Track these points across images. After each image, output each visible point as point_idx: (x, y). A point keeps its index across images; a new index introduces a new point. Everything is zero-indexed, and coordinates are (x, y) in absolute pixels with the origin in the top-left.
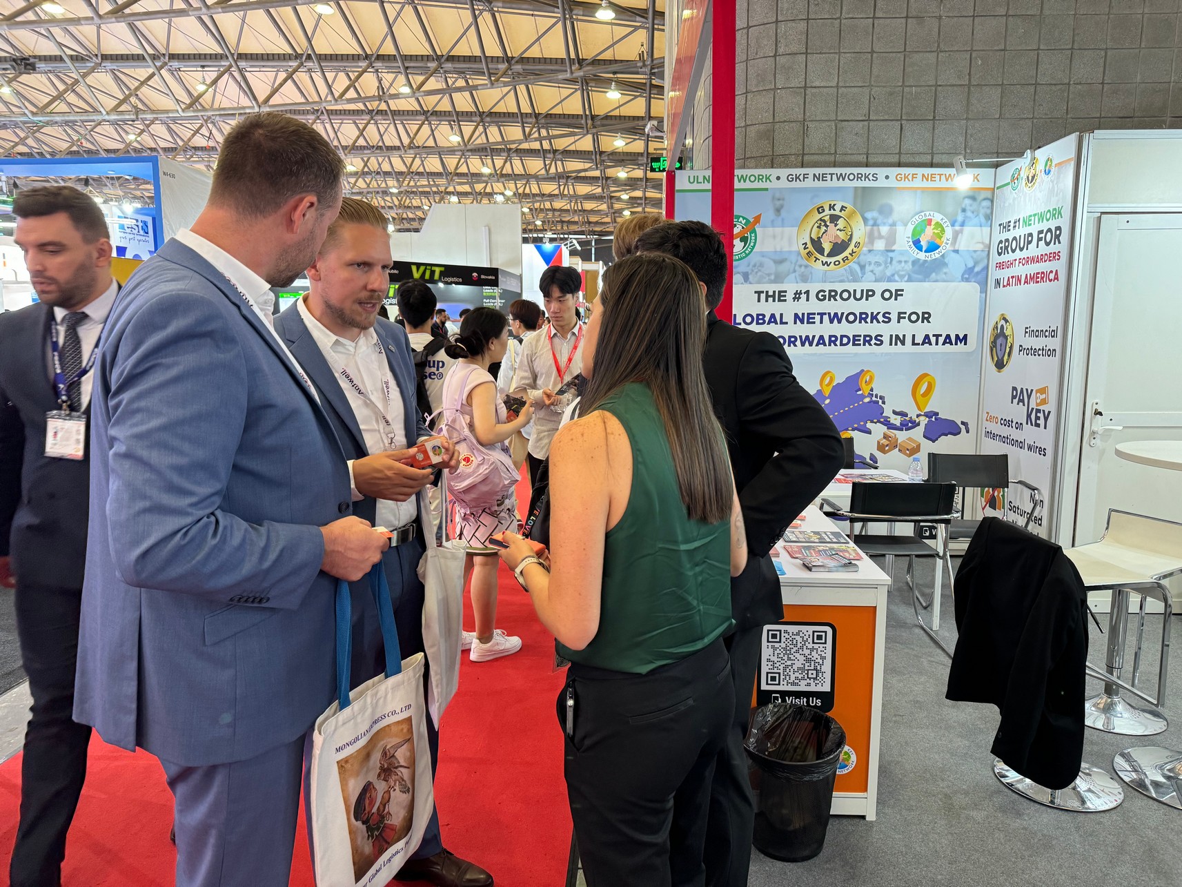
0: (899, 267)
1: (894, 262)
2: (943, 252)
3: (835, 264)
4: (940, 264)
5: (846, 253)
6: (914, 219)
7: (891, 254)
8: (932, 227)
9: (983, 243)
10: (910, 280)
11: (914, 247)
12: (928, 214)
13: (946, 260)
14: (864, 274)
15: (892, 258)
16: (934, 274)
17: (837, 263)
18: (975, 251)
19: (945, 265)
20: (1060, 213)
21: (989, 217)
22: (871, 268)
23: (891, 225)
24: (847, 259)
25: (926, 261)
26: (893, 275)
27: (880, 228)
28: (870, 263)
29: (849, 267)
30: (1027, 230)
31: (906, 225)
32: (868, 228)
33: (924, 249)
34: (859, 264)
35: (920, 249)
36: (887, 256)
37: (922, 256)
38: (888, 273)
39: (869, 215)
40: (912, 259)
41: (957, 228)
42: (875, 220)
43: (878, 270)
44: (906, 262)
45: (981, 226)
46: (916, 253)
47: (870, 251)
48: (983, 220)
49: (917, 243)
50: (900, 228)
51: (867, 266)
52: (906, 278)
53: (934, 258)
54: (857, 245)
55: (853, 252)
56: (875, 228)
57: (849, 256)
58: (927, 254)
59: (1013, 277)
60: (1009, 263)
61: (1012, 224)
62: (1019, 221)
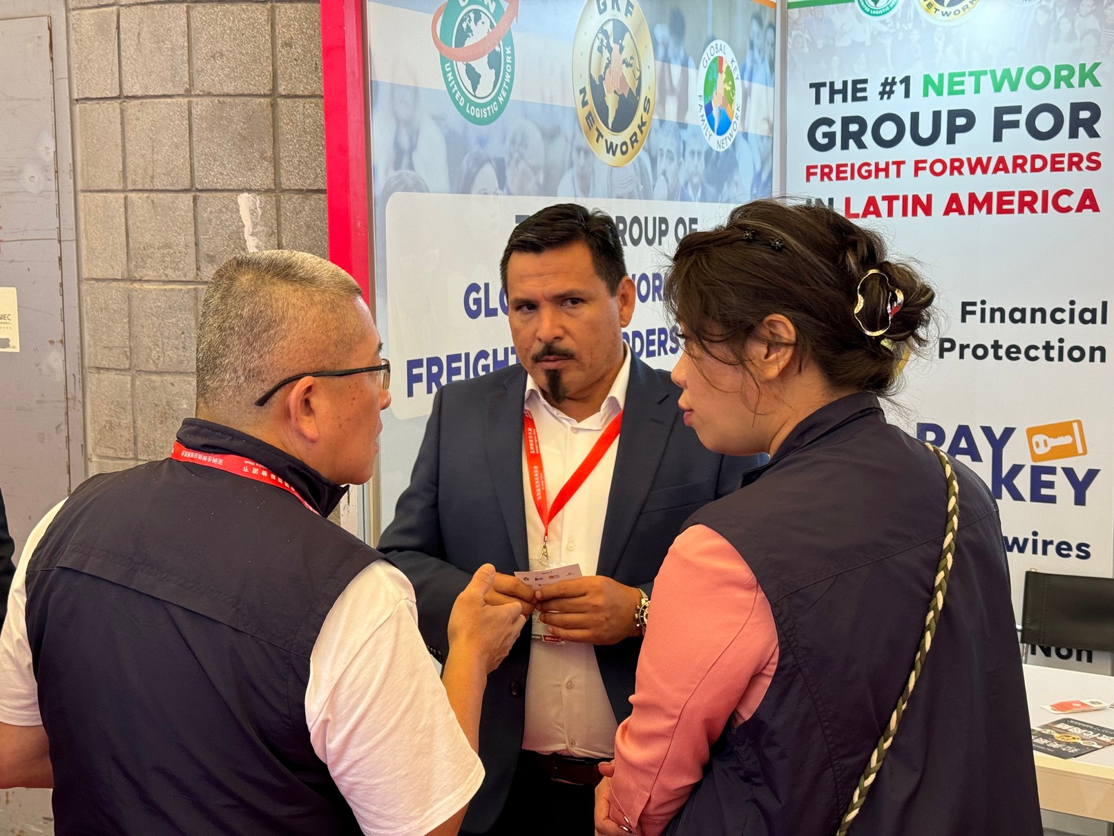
0: (692, 166)
1: (687, 153)
2: (734, 134)
3: (621, 151)
4: (731, 163)
7: (683, 134)
8: (724, 76)
9: (768, 120)
10: (703, 196)
11: (707, 120)
12: (719, 46)
13: (736, 155)
14: (655, 179)
15: (684, 145)
16: (726, 186)
17: (624, 149)
18: (762, 138)
19: (736, 165)
20: (1089, 76)
22: (664, 163)
23: (683, 65)
24: (636, 141)
25: (718, 154)
26: (686, 184)
27: (671, 66)
28: (662, 154)
29: (639, 160)
30: (946, 104)
32: (659, 65)
33: (716, 127)
34: (649, 151)
35: (712, 124)
36: (680, 137)
38: (682, 179)
39: (659, 33)
40: (705, 148)
41: (746, 83)
42: (666, 49)
43: (671, 171)
44: (699, 154)
45: (767, 84)
46: (708, 133)
47: (662, 123)
48: (767, 68)
49: (709, 111)
50: (692, 74)
51: (659, 159)
52: (699, 193)
53: (726, 147)
54: (647, 104)
55: (642, 124)
56: (666, 64)
57: (638, 133)
58: (720, 138)
59: (890, 199)
60: (873, 168)
61: (873, 89)
62: (906, 81)
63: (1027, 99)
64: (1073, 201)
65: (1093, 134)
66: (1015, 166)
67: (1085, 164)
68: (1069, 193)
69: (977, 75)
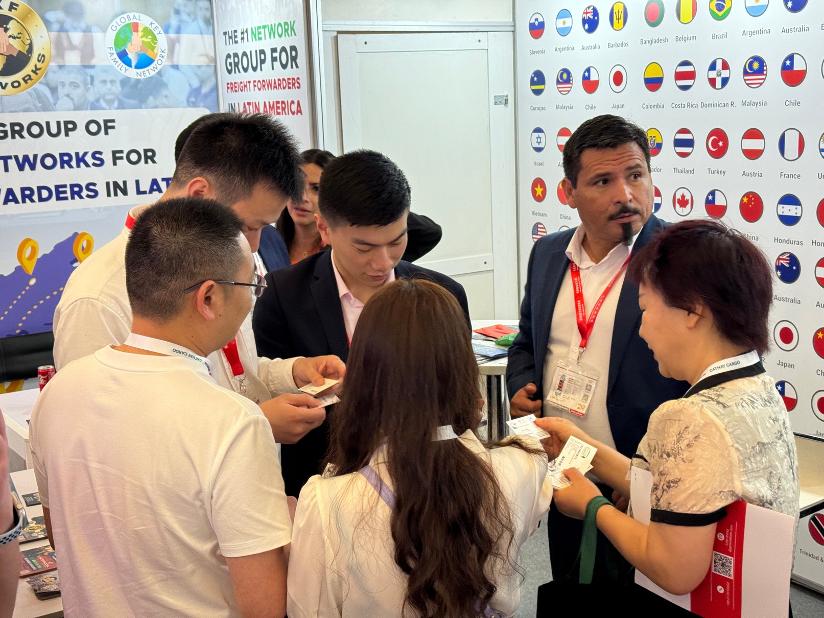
0: (104, 89)
1: (96, 82)
2: (159, 67)
3: (13, 86)
4: (157, 85)
5: (28, 70)
6: (114, 23)
7: (90, 72)
8: (140, 34)
9: (207, 56)
10: (121, 106)
11: (120, 61)
12: (132, 17)
13: (164, 79)
14: (57, 99)
15: (92, 77)
16: (151, 99)
17: (16, 85)
18: (199, 67)
19: (163, 85)
20: (292, 29)
21: (209, 22)
22: (67, 89)
23: (84, 31)
24: (30, 79)
25: (138, 81)
26: (98, 100)
27: (70, 34)
28: (63, 84)
29: (35, 90)
30: (258, 46)
31: (104, 31)
32: (53, 34)
33: (134, 64)
34: (48, 85)
35: (128, 63)
36: (86, 74)
37: (133, 73)
38: (91, 98)
39: (51, 16)
40: (120, 78)
41: (172, 35)
42: (62, 24)
43: (76, 93)
44: (112, 82)
45: (201, 33)
46: (123, 69)
47: (61, 67)
48: (202, 24)
49: (123, 56)
50: (97, 36)
51: (60, 88)
52: (116, 104)
53: (148, 76)
54: (42, 58)
55: (37, 69)
56: (63, 35)
57: (32, 74)
58: (139, 71)
59: (249, 104)
60: (242, 85)
61: (239, 34)
62: (247, 31)
63: (278, 43)
64: (294, 108)
65: (297, 67)
66: (279, 85)
67: (297, 85)
68: (293, 102)
69: (264, 27)
